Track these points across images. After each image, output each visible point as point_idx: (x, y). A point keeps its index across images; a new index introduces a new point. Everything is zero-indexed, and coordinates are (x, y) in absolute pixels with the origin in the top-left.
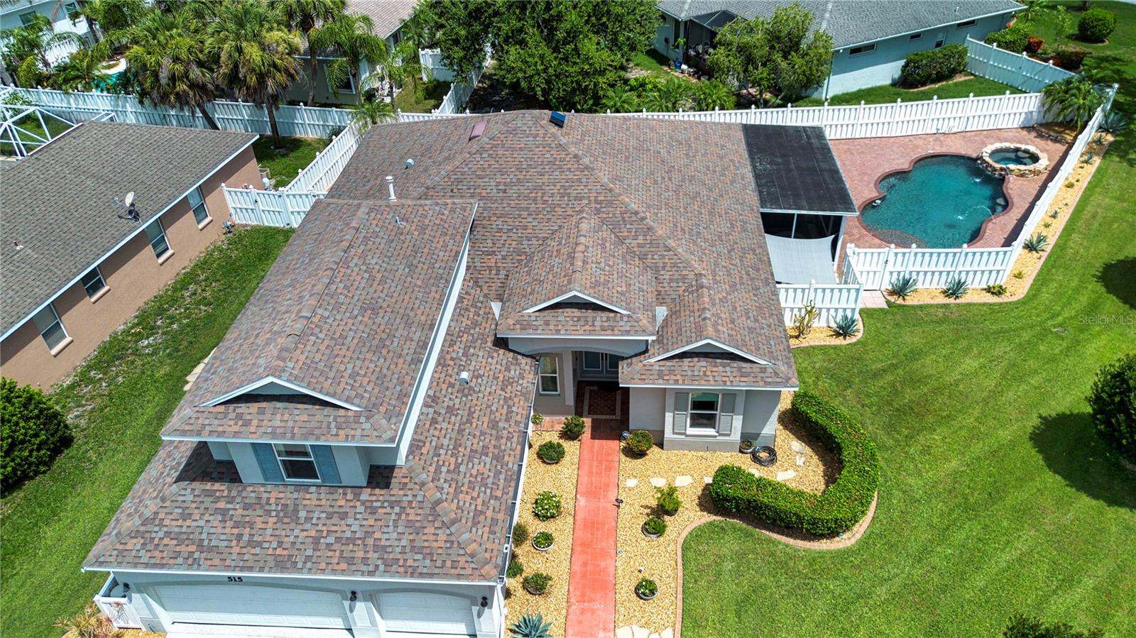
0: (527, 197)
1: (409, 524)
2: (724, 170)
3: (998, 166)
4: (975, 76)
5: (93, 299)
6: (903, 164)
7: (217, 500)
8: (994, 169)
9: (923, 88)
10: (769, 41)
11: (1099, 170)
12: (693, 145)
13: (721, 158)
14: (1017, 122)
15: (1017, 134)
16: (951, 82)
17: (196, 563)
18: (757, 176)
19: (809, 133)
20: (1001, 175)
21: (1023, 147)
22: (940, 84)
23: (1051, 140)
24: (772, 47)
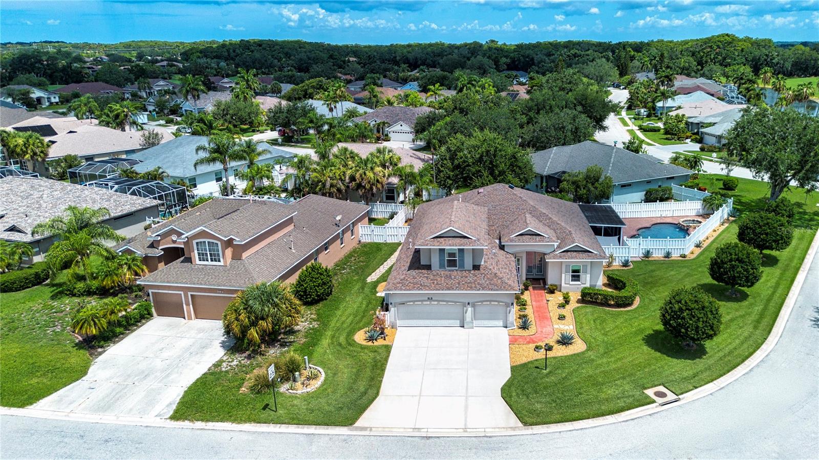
0: (504, 209)
1: (488, 279)
5: (326, 252)
6: (647, 225)
7: (424, 274)
8: (684, 226)
10: (585, 179)
11: (727, 227)
14: (694, 213)
17: (421, 289)
20: (687, 227)
21: (696, 219)
24: (587, 181)
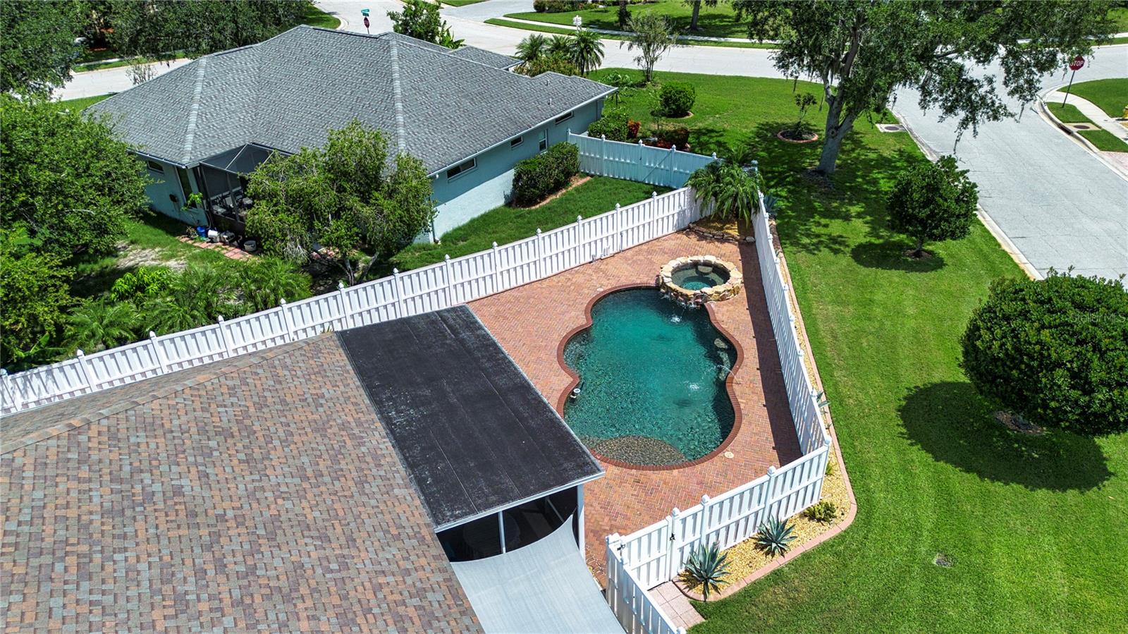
2: (335, 460)
3: (690, 293)
4: (592, 176)
6: (578, 319)
8: (687, 298)
9: (544, 203)
10: (333, 181)
12: (256, 427)
13: (321, 429)
14: (672, 226)
15: (679, 241)
16: (570, 189)
18: (401, 443)
19: (451, 322)
20: (697, 303)
21: (701, 258)
22: (560, 193)
23: (718, 240)
